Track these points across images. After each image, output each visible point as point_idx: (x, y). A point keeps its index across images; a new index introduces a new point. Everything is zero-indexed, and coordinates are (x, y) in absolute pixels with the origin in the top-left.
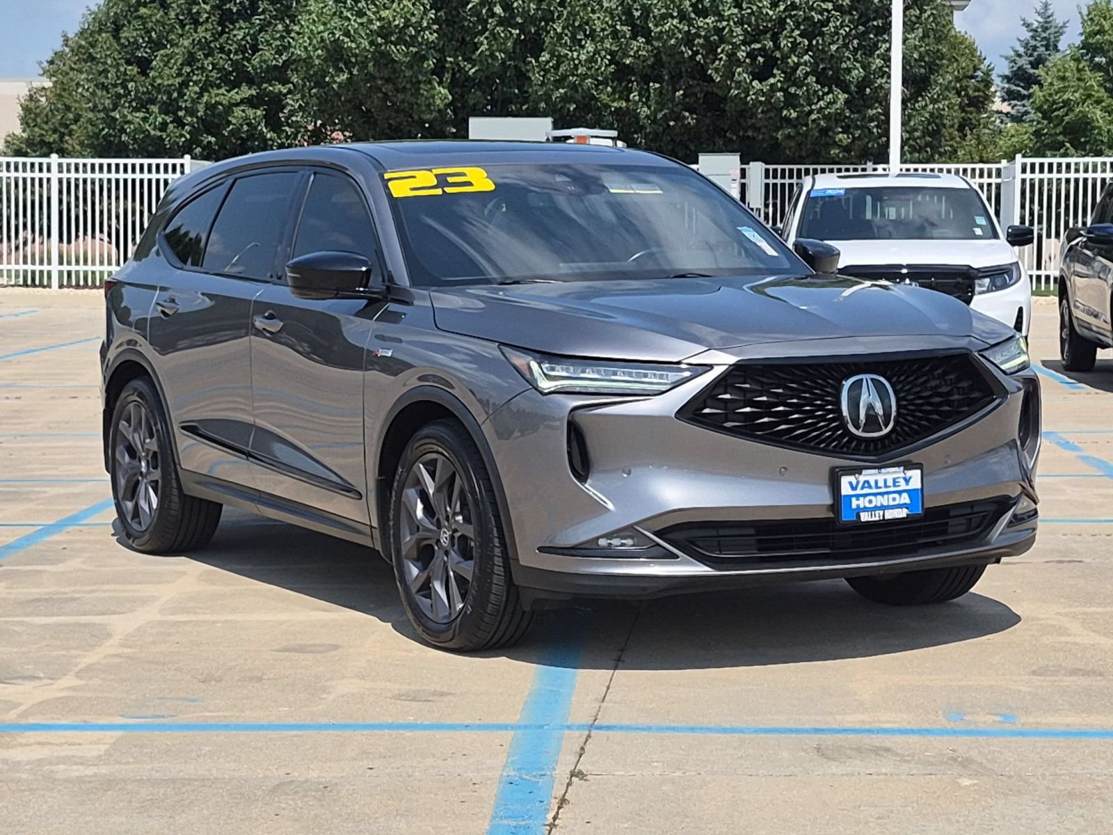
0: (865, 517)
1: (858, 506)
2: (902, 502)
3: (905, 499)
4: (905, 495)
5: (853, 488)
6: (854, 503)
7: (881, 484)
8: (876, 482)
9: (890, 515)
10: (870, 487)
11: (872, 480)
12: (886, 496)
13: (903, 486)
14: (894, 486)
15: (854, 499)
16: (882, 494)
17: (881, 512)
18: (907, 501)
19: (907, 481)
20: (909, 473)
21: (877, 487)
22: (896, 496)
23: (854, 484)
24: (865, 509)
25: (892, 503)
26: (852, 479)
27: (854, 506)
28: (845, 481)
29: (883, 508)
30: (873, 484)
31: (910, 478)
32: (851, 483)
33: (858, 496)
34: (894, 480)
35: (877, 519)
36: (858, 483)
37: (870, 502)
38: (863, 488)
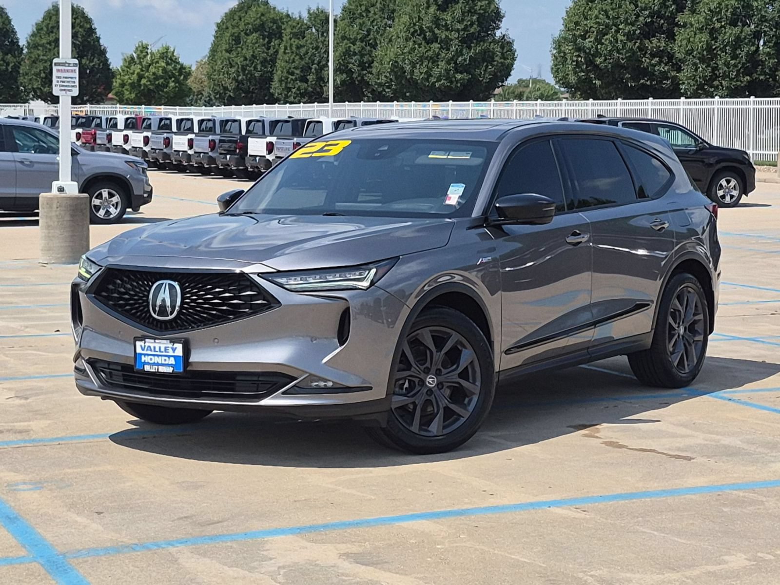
0: (147, 368)
1: (145, 361)
2: (170, 363)
3: (172, 361)
4: (172, 359)
5: (143, 350)
6: (143, 359)
7: (157, 349)
8: (155, 348)
9: (162, 369)
10: (151, 350)
11: (152, 346)
12: (160, 357)
13: (171, 353)
14: (166, 352)
15: (143, 356)
16: (158, 356)
17: (157, 367)
18: (174, 363)
19: (174, 350)
20: (176, 345)
21: (155, 351)
22: (167, 358)
23: (143, 346)
24: (148, 364)
25: (163, 362)
26: (142, 343)
27: (143, 361)
28: (138, 344)
29: (158, 364)
30: (152, 349)
31: (176, 348)
32: (141, 346)
33: (145, 355)
34: (166, 348)
35: (154, 371)
36: (145, 346)
37: (151, 359)
38: (147, 350)
